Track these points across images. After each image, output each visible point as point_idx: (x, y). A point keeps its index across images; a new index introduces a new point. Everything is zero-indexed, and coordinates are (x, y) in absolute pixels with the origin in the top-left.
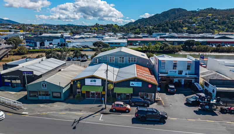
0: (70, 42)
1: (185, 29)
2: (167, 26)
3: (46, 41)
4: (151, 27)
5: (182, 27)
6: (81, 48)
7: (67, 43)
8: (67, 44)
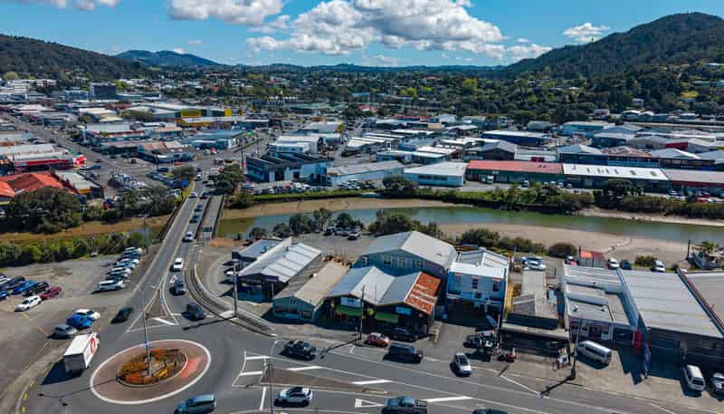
0: (336, 175)
1: (690, 95)
2: (629, 85)
3: (288, 169)
4: (574, 93)
5: (679, 91)
6: (356, 189)
7: (328, 176)
8: (329, 179)
